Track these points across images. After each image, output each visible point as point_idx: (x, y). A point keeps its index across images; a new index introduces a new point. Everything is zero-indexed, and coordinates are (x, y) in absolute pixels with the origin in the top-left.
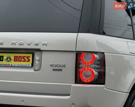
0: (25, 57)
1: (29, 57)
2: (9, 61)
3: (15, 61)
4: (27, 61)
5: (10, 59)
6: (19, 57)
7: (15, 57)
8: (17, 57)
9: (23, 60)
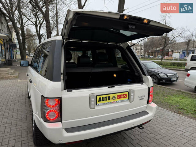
0: (124, 95)
1: (127, 94)
2: (114, 99)
3: (118, 98)
4: (126, 97)
5: (115, 97)
6: (121, 95)
7: (118, 96)
8: (119, 95)
9: (123, 97)
